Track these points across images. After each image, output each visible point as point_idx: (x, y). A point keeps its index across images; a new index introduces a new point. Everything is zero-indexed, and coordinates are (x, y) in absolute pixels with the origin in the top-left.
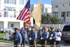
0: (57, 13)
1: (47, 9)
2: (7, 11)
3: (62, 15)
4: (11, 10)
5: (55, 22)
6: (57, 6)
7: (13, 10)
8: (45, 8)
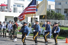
0: (60, 10)
1: (50, 6)
2: (16, 7)
3: (65, 12)
4: (20, 6)
5: (59, 18)
6: (60, 4)
7: (21, 6)
8: (48, 5)
